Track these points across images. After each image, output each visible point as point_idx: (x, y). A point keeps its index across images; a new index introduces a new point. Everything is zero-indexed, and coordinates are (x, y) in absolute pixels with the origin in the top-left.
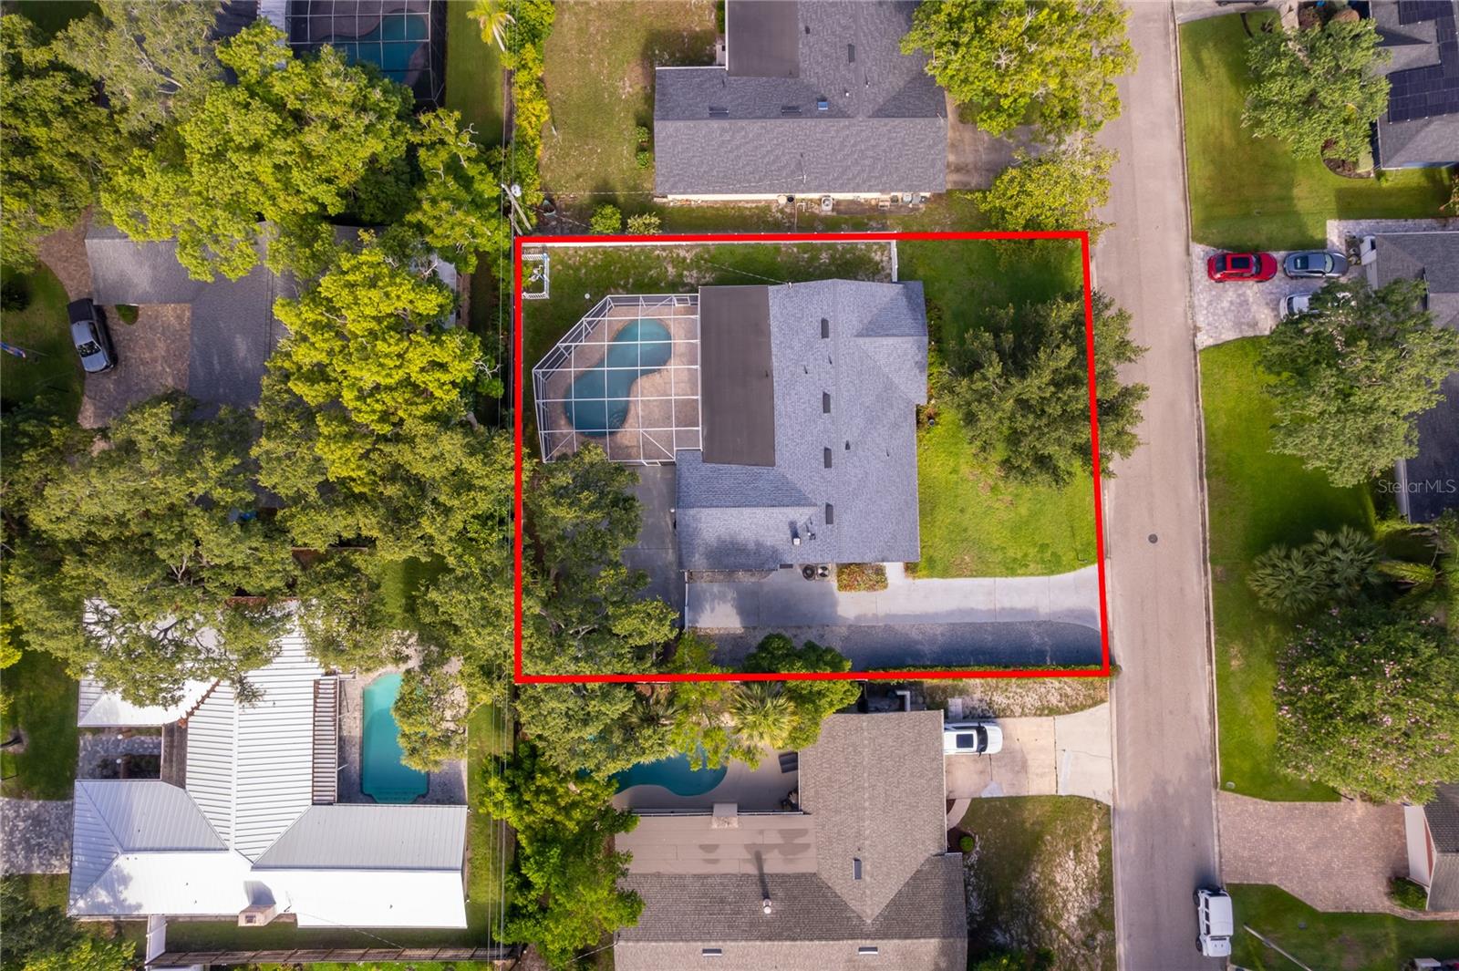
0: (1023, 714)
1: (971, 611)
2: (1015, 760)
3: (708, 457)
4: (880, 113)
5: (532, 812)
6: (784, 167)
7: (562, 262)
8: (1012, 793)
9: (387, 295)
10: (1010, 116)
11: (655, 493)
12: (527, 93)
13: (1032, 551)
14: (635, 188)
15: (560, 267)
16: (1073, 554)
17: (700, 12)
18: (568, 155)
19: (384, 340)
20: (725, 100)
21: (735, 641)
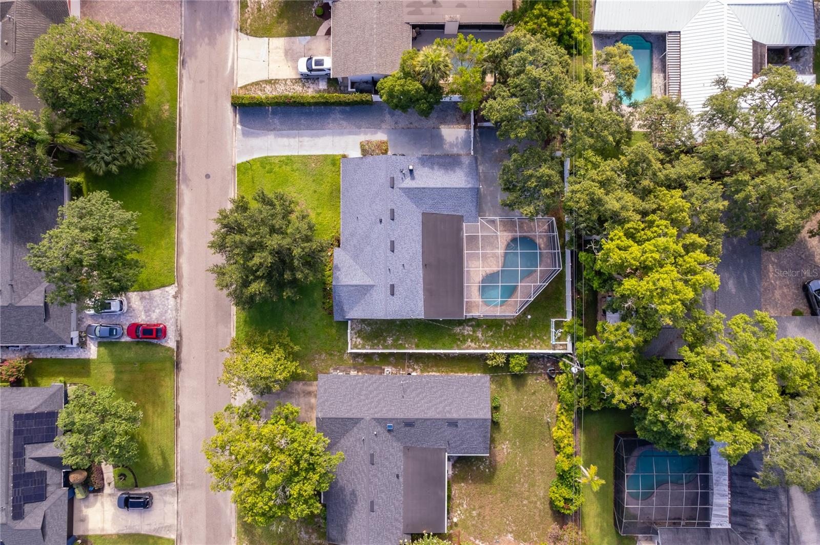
0: (286, 80)
1: (312, 136)
2: (291, 56)
3: (460, 219)
4: (356, 421)
5: (561, 14)
6: (413, 390)
7: (544, 341)
8: (293, 38)
9: (654, 284)
10: (279, 414)
11: (489, 204)
12: (566, 442)
13: (276, 169)
14: (501, 385)
15: (545, 338)
16: (254, 167)
17: (461, 495)
18: (540, 407)
19: (655, 260)
20: (448, 432)
21: (444, 121)
